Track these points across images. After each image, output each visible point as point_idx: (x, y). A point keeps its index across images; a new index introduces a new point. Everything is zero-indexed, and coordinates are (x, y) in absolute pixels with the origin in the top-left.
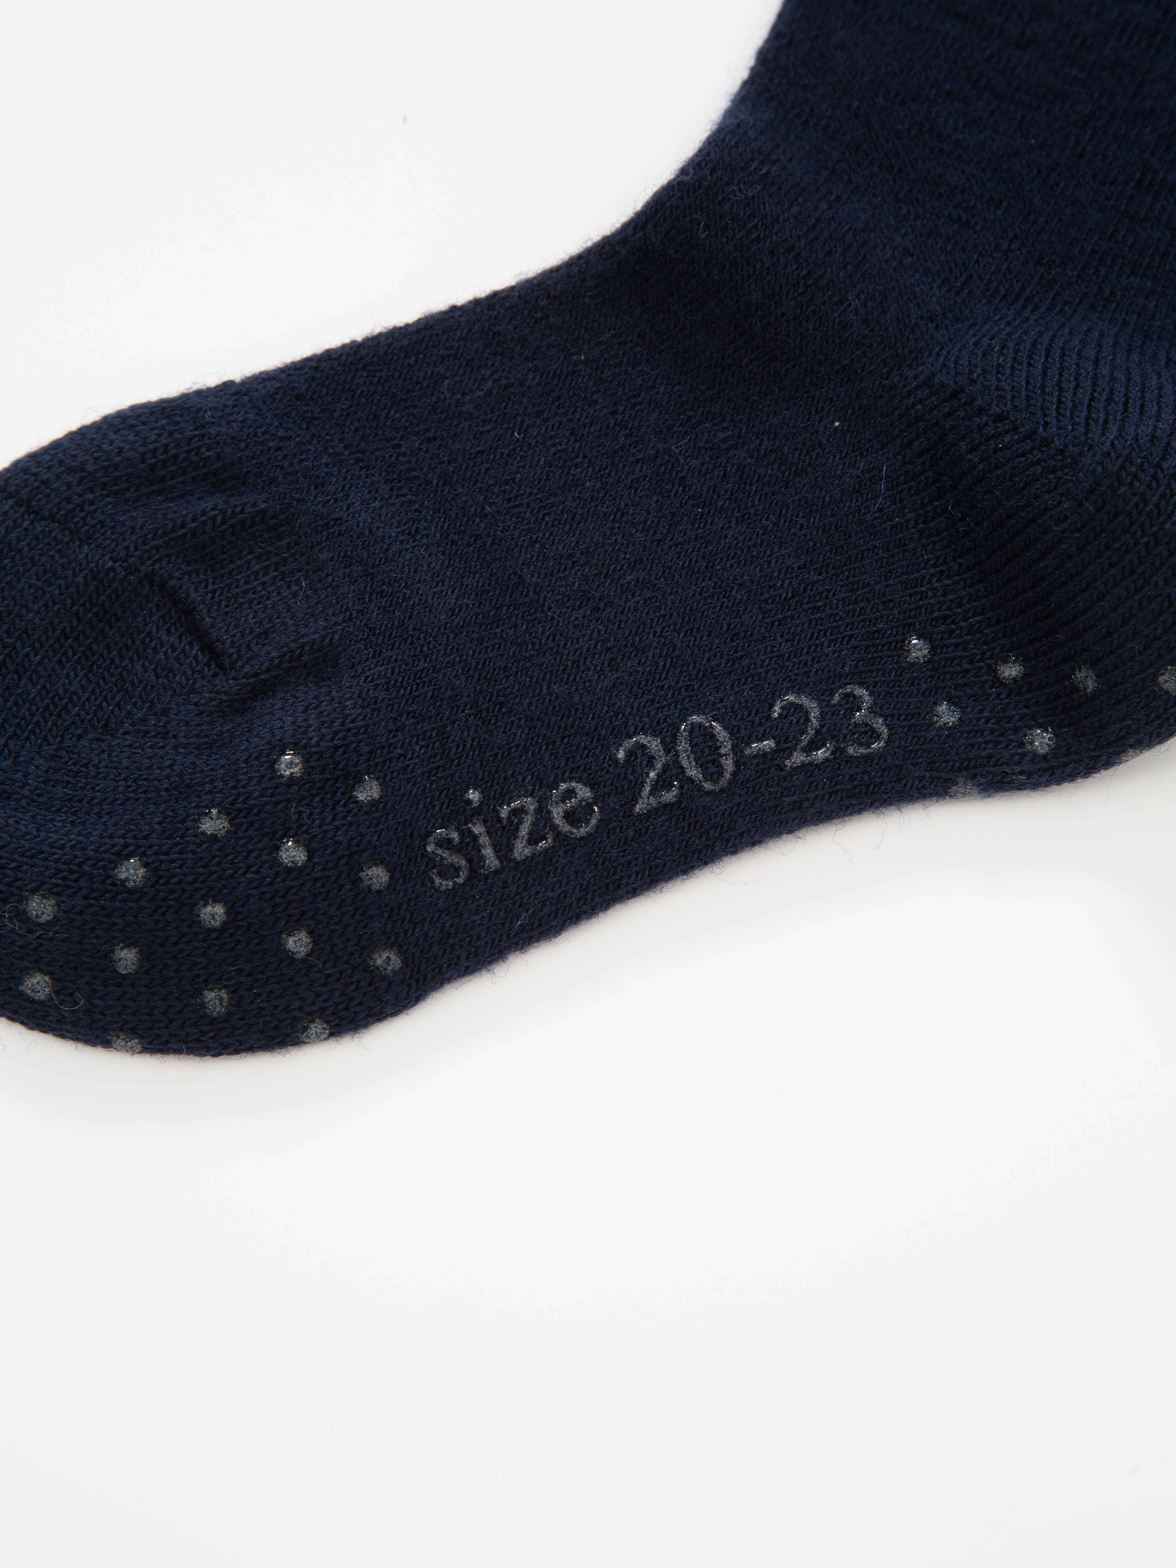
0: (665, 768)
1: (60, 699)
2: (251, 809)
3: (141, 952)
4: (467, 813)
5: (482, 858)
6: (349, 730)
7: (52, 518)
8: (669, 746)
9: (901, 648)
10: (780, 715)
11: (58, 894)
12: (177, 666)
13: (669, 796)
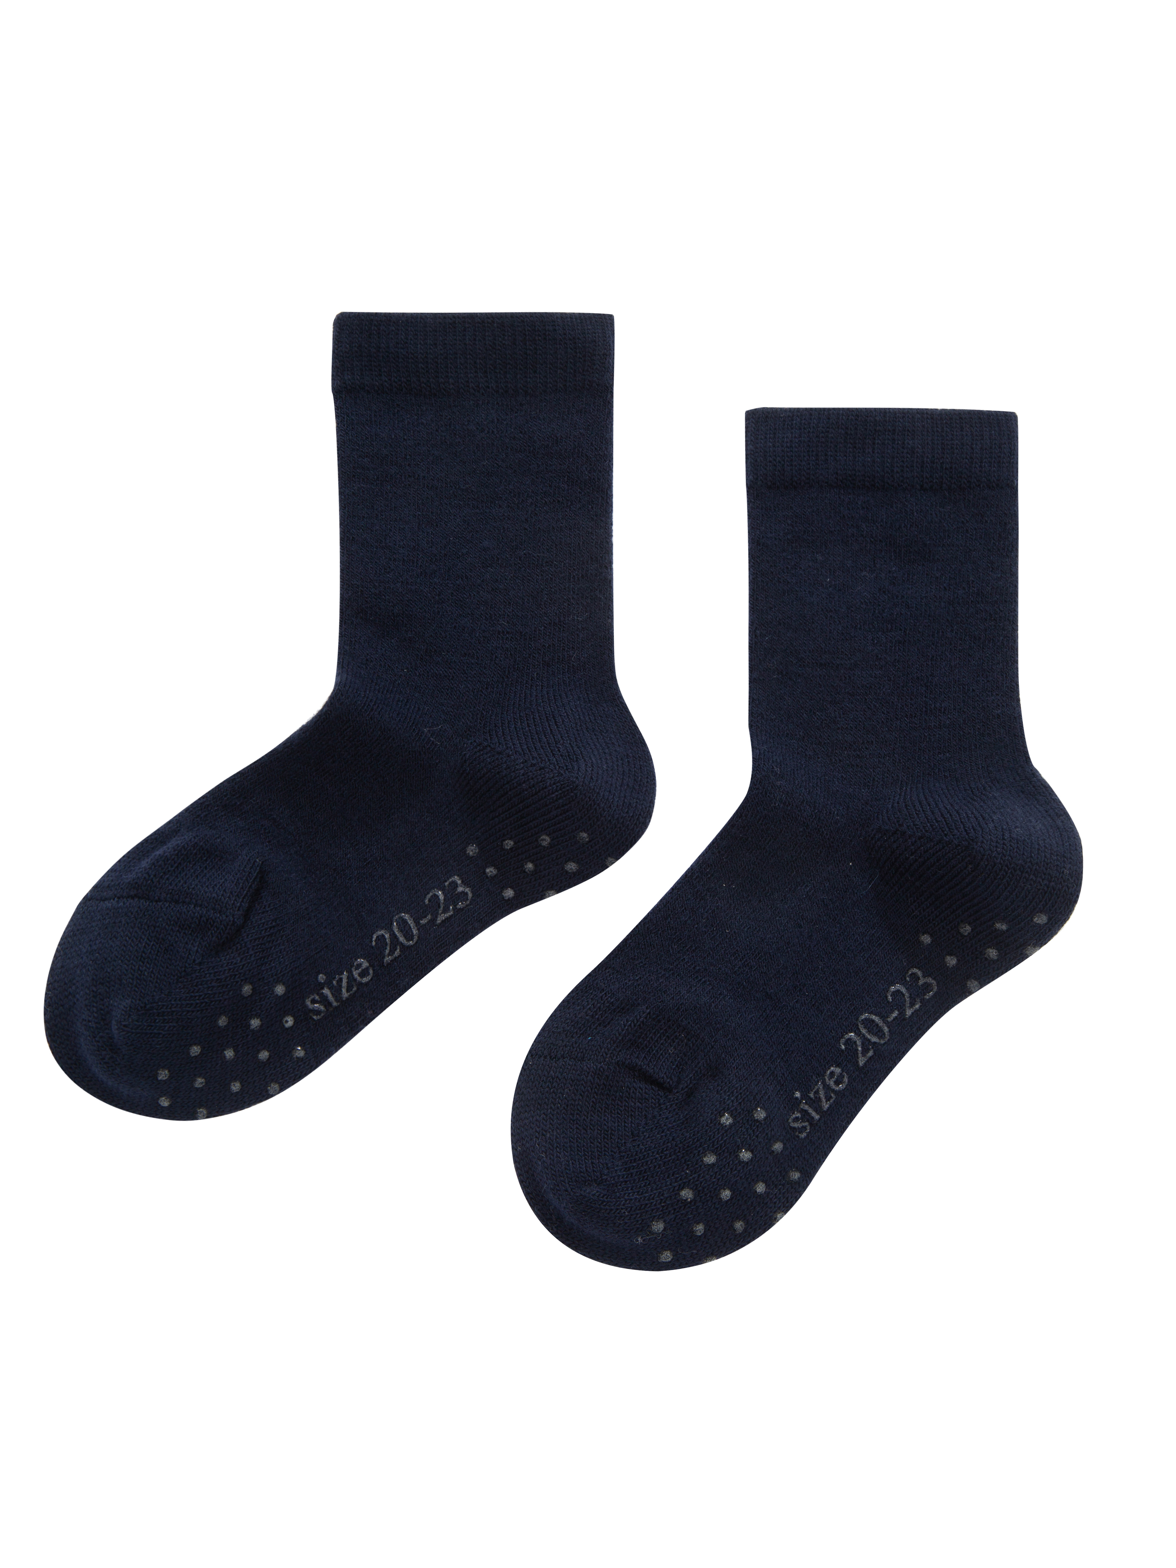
0: (863, 1044)
1: (607, 1131)
2: (721, 1145)
3: (704, 1224)
4: (797, 1102)
5: (813, 1118)
6: (741, 1094)
7: (563, 1057)
8: (858, 1033)
9: (919, 942)
10: (892, 999)
11: (662, 1218)
12: (647, 1096)
13: (871, 1053)
